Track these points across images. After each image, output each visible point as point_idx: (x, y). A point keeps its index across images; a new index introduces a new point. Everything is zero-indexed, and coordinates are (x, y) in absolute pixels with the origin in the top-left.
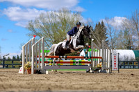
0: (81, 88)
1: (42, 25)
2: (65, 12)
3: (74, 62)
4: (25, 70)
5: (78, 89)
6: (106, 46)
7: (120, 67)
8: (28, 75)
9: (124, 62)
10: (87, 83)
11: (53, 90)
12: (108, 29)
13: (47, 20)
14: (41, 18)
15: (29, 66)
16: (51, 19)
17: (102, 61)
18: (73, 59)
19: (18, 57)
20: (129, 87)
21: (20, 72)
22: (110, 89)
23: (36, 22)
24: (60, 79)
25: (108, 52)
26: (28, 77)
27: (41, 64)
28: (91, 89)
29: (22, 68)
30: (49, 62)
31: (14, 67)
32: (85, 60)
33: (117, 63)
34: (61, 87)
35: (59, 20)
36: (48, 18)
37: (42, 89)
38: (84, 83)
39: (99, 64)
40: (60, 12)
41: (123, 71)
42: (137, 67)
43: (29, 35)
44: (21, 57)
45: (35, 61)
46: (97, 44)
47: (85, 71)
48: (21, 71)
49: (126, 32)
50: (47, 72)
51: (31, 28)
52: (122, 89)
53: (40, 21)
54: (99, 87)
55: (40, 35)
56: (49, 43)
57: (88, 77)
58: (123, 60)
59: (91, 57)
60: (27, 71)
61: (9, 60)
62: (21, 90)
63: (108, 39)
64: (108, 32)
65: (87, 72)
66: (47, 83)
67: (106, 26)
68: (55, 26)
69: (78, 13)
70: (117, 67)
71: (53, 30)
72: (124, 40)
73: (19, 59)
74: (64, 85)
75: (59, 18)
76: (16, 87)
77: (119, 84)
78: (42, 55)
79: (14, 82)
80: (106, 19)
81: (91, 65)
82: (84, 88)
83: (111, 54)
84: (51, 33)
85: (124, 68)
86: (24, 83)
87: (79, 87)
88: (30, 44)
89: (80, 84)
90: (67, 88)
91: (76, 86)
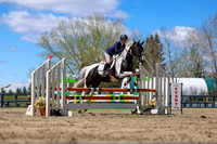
0: (123, 138)
1: (63, 40)
2: (98, 19)
3: (112, 98)
4: (35, 111)
5: (118, 139)
6: (161, 72)
7: (184, 105)
8: (40, 118)
9: (190, 97)
10: (133, 130)
11: (79, 141)
12: (165, 45)
13: (70, 32)
14: (60, 28)
15: (42, 105)
16: (76, 31)
17: (156, 96)
18: (111, 92)
19: (25, 90)
20: (197, 137)
21: (28, 113)
22: (168, 139)
23: (53, 35)
24: (90, 123)
25: (165, 82)
26: (40, 122)
27: (61, 101)
28: (138, 140)
29: (31, 107)
30: (73, 98)
31: (18, 106)
32: (129, 94)
33: (179, 99)
34: (91, 137)
35: (88, 32)
36: (72, 28)
37: (62, 140)
38: (128, 130)
39: (152, 100)
40: (90, 18)
41: (188, 111)
42: (210, 105)
43: (42, 55)
44: (30, 89)
45: (51, 96)
46: (148, 69)
47: (129, 111)
48: (30, 111)
49: (193, 51)
50: (70, 113)
51: (45, 44)
52: (186, 140)
53: (59, 34)
54: (152, 136)
55: (59, 55)
56: (72, 67)
57: (134, 121)
58: (189, 94)
59: (139, 90)
60: (38, 112)
61: (11, 94)
62: (30, 140)
63: (165, 62)
64: (165, 50)
65: (133, 113)
66: (71, 130)
67: (162, 41)
68: (82, 40)
69: (118, 20)
70: (179, 105)
71: (79, 47)
72: (190, 62)
73: (26, 93)
74: (96, 133)
75: (90, 28)
76: (21, 136)
77: (183, 132)
78: (62, 87)
79: (18, 130)
80: (162, 29)
81: (139, 103)
82: (128, 139)
83: (170, 84)
84: (77, 51)
85: (191, 107)
86: (33, 131)
87: (119, 136)
88: (43, 69)
89: (121, 132)
90: (102, 139)
91: (115, 135)
